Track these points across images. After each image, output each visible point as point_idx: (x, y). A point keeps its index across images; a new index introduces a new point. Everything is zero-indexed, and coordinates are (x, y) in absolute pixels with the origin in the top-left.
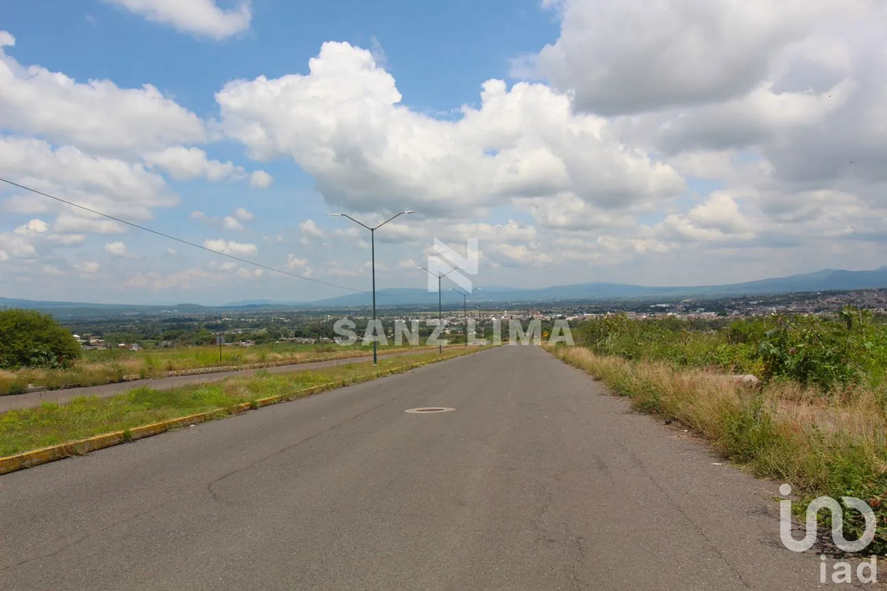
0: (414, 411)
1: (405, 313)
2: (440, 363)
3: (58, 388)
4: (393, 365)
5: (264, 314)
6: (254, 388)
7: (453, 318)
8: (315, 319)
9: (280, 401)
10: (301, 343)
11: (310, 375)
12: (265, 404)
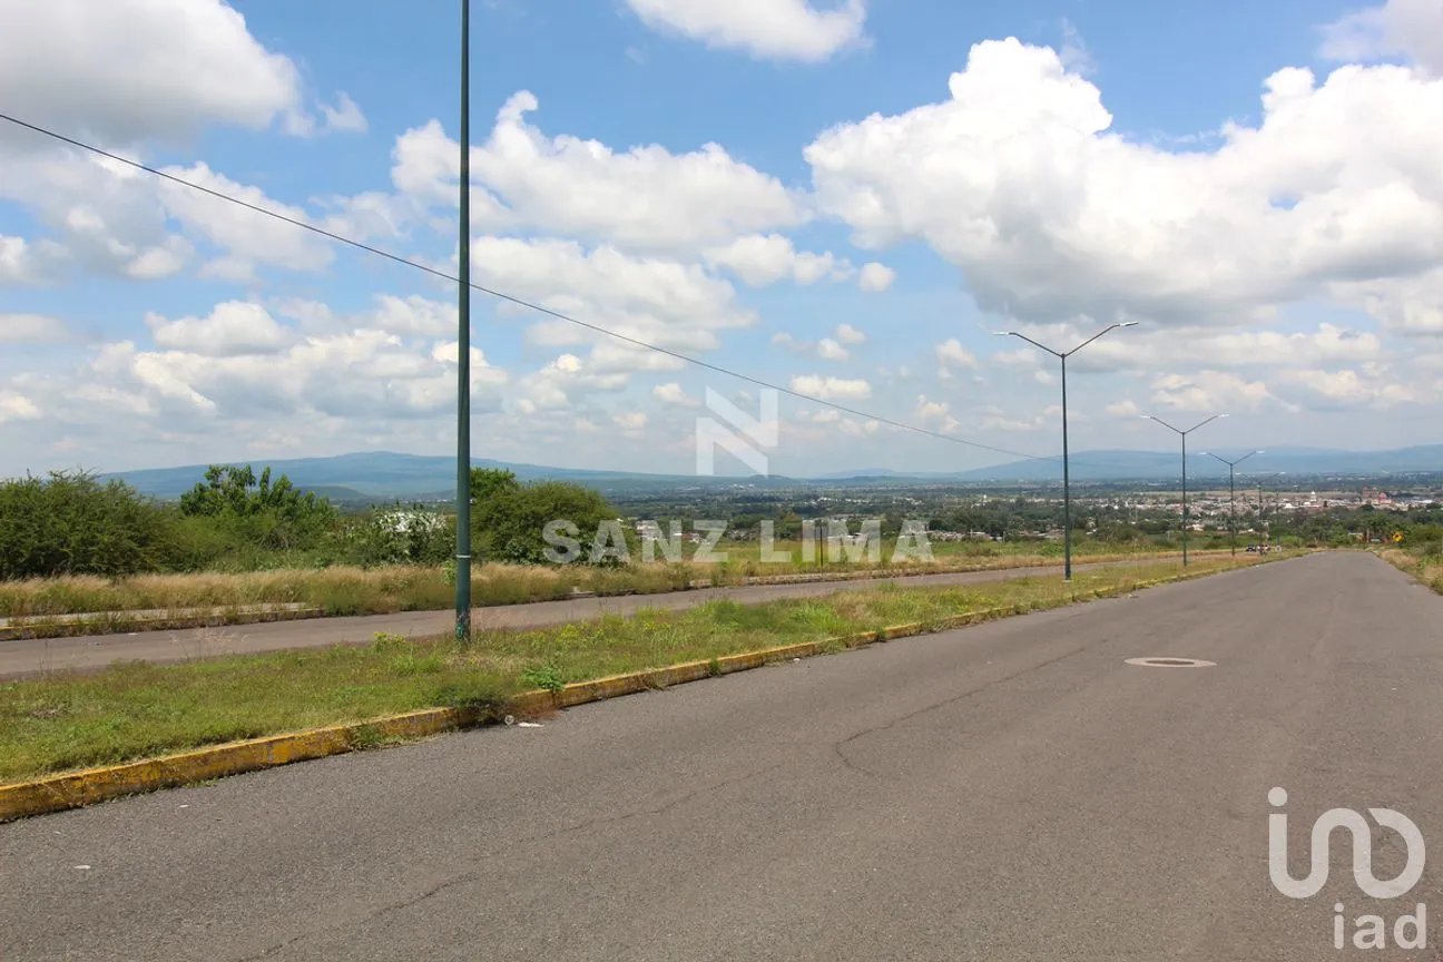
0: (1142, 662)
1: (1117, 493)
2: (1184, 582)
3: (609, 594)
4: (1101, 582)
5: (883, 492)
6: (879, 610)
7: (1208, 503)
8: (962, 500)
9: (920, 631)
10: (940, 540)
11: (964, 594)
12: (898, 635)
